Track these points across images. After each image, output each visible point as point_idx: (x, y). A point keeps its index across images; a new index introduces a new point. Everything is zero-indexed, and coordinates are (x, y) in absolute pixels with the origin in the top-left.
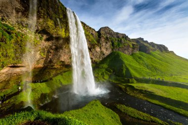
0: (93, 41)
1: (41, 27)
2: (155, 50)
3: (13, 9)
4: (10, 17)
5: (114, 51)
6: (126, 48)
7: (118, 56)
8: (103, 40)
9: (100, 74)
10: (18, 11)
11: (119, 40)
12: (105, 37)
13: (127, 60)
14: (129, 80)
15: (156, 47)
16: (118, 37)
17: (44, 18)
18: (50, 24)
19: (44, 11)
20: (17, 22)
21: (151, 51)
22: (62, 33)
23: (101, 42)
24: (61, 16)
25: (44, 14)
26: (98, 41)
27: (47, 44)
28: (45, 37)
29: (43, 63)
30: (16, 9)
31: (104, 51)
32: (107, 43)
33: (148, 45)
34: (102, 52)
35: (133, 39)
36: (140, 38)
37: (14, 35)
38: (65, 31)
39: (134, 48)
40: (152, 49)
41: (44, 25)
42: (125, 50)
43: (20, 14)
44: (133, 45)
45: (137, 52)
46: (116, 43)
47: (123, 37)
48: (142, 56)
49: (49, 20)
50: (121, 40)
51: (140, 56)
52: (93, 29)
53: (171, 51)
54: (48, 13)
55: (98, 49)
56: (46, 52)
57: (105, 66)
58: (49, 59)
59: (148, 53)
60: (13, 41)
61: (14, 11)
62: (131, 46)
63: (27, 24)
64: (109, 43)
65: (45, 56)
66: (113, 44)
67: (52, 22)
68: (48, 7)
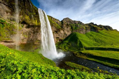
0: (58, 27)
1: (22, 20)
2: (102, 30)
3: (4, 11)
4: (3, 16)
5: (73, 32)
6: (81, 30)
7: (75, 35)
8: (65, 26)
9: (63, 47)
10: (7, 12)
11: (76, 25)
12: (66, 24)
13: (81, 37)
14: (80, 49)
15: (103, 27)
16: (75, 23)
17: (23, 15)
18: (27, 18)
19: (23, 11)
20: (8, 18)
21: (99, 31)
22: (36, 23)
23: (64, 27)
24: (35, 14)
25: (22, 13)
26: (62, 27)
27: (28, 30)
28: (25, 26)
29: (26, 41)
30: (6, 11)
31: (67, 33)
32: (67, 27)
33: (97, 27)
34: (65, 33)
35: (86, 24)
36: (91, 23)
37: (5, 25)
38: (38, 22)
39: (86, 29)
40: (100, 29)
41: (23, 19)
42: (80, 31)
43: (9, 13)
44: (86, 27)
45: (89, 32)
46: (74, 27)
47: (79, 23)
48: (92, 34)
49: (26, 16)
50: (77, 25)
51: (91, 34)
52: (58, 20)
53: (115, 30)
54: (25, 12)
55: (62, 32)
56: (28, 34)
57: (67, 41)
58: (30, 39)
59: (97, 32)
60: (4, 28)
61: (5, 12)
62: (85, 28)
63: (13, 19)
64: (69, 28)
65: (27, 37)
66: (72, 28)
67: (28, 17)
68: (25, 9)
